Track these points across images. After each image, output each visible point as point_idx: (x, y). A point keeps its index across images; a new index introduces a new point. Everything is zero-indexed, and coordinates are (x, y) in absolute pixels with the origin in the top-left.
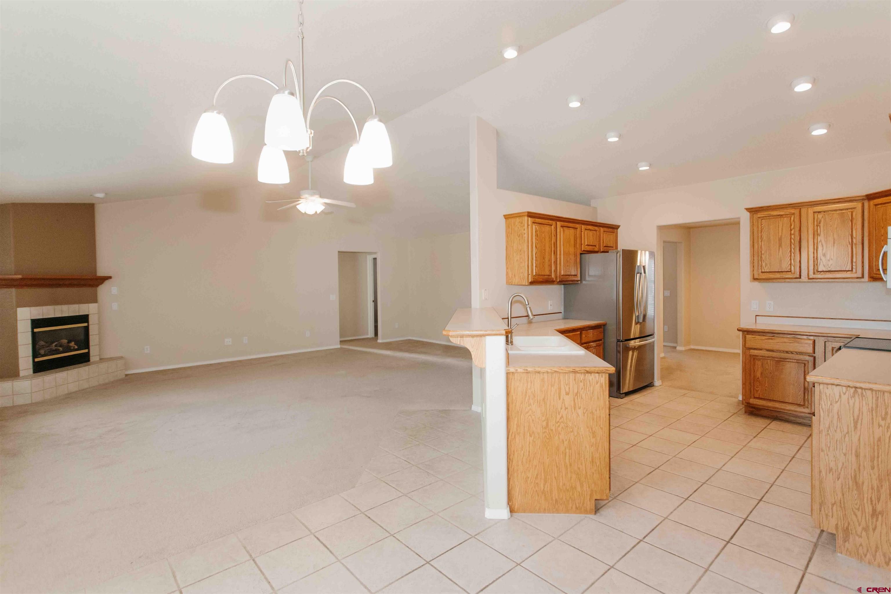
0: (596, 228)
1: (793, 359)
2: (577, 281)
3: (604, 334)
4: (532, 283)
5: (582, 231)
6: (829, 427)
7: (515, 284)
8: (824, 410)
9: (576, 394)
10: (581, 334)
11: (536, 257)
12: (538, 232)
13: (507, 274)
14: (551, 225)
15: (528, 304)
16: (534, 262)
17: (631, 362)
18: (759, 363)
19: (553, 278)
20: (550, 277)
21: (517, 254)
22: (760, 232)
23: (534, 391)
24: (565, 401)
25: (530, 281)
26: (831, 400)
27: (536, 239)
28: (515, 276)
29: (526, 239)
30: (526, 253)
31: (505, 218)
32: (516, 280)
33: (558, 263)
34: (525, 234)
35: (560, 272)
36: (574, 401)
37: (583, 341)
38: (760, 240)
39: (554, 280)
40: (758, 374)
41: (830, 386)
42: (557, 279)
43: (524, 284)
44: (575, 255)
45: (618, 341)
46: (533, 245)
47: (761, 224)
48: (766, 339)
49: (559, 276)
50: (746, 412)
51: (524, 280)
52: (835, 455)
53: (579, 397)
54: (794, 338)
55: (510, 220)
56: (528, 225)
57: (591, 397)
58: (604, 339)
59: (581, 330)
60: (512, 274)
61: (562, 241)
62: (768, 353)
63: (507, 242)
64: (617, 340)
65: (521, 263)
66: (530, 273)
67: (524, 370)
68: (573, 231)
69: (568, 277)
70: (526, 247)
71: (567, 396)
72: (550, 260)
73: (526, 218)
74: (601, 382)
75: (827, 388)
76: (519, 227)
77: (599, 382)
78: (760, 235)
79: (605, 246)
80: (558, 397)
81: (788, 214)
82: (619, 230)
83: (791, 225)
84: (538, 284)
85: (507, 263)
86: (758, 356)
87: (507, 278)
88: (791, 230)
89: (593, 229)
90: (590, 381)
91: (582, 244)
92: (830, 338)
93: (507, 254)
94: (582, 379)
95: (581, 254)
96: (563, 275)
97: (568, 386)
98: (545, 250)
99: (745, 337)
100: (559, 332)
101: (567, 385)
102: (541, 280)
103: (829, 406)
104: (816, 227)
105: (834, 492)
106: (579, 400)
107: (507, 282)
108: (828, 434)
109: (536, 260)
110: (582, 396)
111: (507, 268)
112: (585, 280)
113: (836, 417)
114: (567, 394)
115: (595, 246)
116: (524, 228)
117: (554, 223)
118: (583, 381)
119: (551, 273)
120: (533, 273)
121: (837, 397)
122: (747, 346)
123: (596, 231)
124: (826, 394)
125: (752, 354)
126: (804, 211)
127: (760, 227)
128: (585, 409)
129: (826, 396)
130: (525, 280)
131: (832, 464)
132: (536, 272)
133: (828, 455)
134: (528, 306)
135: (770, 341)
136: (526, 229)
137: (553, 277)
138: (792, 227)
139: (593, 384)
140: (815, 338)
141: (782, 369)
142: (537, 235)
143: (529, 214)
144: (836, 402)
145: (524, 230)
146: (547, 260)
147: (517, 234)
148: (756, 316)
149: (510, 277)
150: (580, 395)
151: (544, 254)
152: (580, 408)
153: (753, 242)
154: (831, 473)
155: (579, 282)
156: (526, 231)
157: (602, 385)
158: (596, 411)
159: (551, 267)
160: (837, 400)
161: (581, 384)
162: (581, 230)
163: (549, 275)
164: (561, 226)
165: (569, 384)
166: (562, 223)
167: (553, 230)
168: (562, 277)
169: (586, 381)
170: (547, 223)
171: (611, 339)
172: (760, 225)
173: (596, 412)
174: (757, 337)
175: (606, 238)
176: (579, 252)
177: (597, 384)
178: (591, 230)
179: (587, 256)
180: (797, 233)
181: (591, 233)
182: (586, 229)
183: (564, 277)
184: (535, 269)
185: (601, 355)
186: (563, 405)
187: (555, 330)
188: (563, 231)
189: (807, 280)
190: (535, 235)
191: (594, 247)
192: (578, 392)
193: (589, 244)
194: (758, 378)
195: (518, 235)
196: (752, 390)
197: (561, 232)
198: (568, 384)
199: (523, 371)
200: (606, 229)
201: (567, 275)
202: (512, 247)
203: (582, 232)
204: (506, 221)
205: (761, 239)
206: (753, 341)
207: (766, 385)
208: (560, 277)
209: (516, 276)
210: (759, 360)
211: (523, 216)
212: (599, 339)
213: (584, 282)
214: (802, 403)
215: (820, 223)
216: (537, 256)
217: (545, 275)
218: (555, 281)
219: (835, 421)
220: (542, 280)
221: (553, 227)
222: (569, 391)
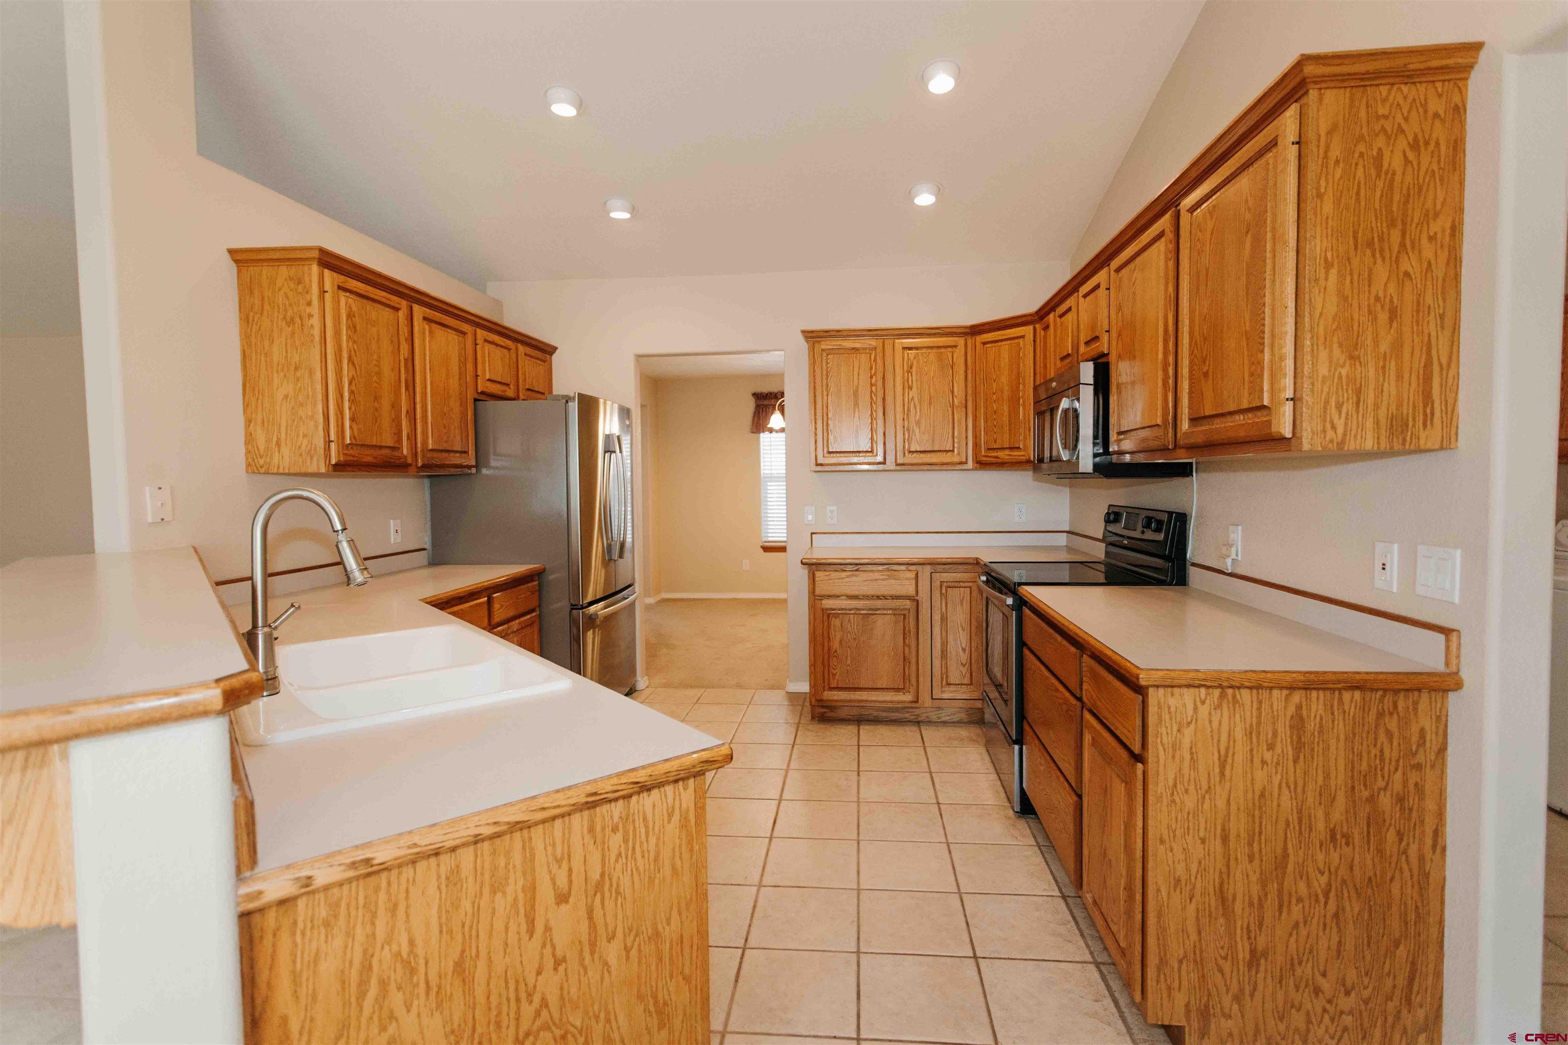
0: (509, 343)
1: (886, 609)
2: (469, 467)
3: (540, 599)
4: (340, 468)
5: (478, 342)
6: (1175, 786)
7: (281, 471)
8: (1166, 746)
9: (599, 886)
10: (490, 602)
11: (352, 392)
12: (357, 320)
13: (249, 439)
14: (397, 309)
15: (344, 529)
16: (346, 404)
17: (593, 650)
18: (836, 622)
19: (406, 457)
20: (396, 453)
21: (285, 376)
22: (825, 377)
23: (412, 943)
24: (554, 932)
25: (333, 462)
26: (1178, 720)
27: (349, 337)
28: (278, 444)
29: (316, 332)
30: (318, 375)
31: (236, 261)
32: (284, 458)
33: (418, 416)
34: (310, 316)
35: (425, 442)
36: (590, 918)
37: (497, 619)
38: (825, 393)
39: (409, 461)
40: (836, 644)
41: (1176, 690)
42: (417, 461)
43: (312, 469)
44: (463, 404)
45: (572, 609)
46: (341, 355)
47: (827, 363)
48: (848, 577)
49: (422, 450)
50: (813, 718)
51: (311, 458)
52: (1185, 846)
53: (607, 895)
54: (888, 570)
55: (253, 270)
56: (323, 292)
57: (650, 877)
58: (540, 606)
59: (489, 590)
60: (269, 441)
61: (428, 358)
62: (849, 602)
63: (246, 338)
64: (572, 605)
65: (301, 405)
66: (332, 437)
67: (353, 865)
68: (456, 337)
69: (446, 454)
70: (318, 358)
71: (564, 907)
72: (395, 406)
73: (315, 268)
74: (684, 806)
75: (1172, 695)
76: (290, 294)
77: (677, 812)
78: (825, 382)
79: (528, 390)
80: (524, 927)
81: (866, 349)
82: (554, 357)
83: (871, 368)
84: (360, 470)
85: (246, 406)
86: (834, 610)
87: (248, 452)
88: (871, 377)
89: (502, 344)
90: (645, 819)
91: (477, 376)
92: (938, 566)
93: (245, 376)
94: (616, 819)
95: (476, 400)
96: (432, 450)
97: (565, 865)
98: (379, 374)
99: (814, 575)
100: (433, 606)
101: (559, 861)
102: (369, 459)
103: (1174, 734)
104: (906, 375)
105: (1183, 931)
106: (610, 905)
107: (249, 465)
108: (1174, 801)
109: (352, 401)
110: (618, 886)
111: (249, 422)
112: (488, 466)
113: (1187, 756)
114: (562, 898)
115: (508, 385)
116: (308, 297)
117: (404, 304)
118: (621, 826)
119: (400, 440)
120: (343, 438)
121: (1190, 711)
122: (817, 592)
123: (509, 349)
124: (1169, 708)
125: (827, 607)
126: (888, 343)
127: (825, 367)
128: (631, 930)
129: (1170, 713)
130: (315, 459)
131: (1180, 870)
132: (353, 437)
133: (1171, 850)
134: (341, 537)
135: (854, 579)
136: (315, 302)
137: (405, 452)
138: (873, 371)
139: (657, 825)
140: (919, 568)
141: (872, 629)
142: (353, 328)
143: (325, 258)
144: (1189, 723)
145: (309, 304)
146: (386, 403)
147: (281, 317)
148: (812, 533)
149: (262, 448)
150: (611, 885)
151: (375, 384)
152: (611, 938)
153: (815, 396)
154: (1178, 891)
155: (474, 470)
156: (315, 309)
157: (686, 819)
158: (668, 924)
159: (399, 425)
160: (1189, 719)
161: (616, 840)
162: (476, 339)
163: (393, 448)
164: (425, 319)
165: (569, 856)
166: (428, 310)
167: (400, 320)
168: (429, 455)
169: (634, 821)
170: (384, 300)
171: (558, 605)
172: (824, 364)
173: (667, 928)
174: (834, 575)
175: (530, 370)
176: (471, 395)
177: (669, 822)
178: (497, 345)
179: (491, 404)
180: (880, 383)
181: (498, 352)
182: (486, 341)
183: (435, 455)
184: (351, 427)
185: (536, 645)
186: (548, 950)
187: (422, 600)
188: (431, 332)
189: (893, 467)
190: (348, 328)
191: (505, 388)
192: (602, 875)
193: (493, 378)
194: (836, 651)
195: (284, 318)
196: (826, 675)
197: (424, 333)
198: (562, 859)
199: (351, 873)
200: (529, 351)
201: (442, 451)
202: (266, 354)
203: (478, 347)
204: (239, 272)
205: (827, 390)
206: (827, 582)
207: (849, 662)
208: (423, 456)
209: (283, 444)
210: (837, 616)
211: (300, 259)
212: (531, 606)
213: (484, 471)
214: (901, 686)
215: (911, 368)
216: (353, 388)
217: (381, 447)
218: (410, 465)
219: (1186, 771)
220: (375, 461)
221: (401, 313)
222: (570, 882)
